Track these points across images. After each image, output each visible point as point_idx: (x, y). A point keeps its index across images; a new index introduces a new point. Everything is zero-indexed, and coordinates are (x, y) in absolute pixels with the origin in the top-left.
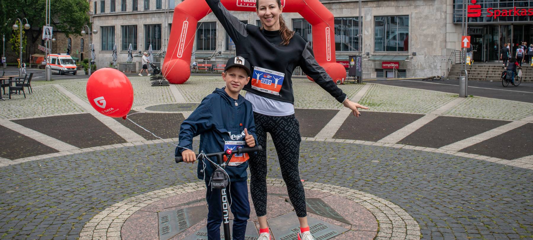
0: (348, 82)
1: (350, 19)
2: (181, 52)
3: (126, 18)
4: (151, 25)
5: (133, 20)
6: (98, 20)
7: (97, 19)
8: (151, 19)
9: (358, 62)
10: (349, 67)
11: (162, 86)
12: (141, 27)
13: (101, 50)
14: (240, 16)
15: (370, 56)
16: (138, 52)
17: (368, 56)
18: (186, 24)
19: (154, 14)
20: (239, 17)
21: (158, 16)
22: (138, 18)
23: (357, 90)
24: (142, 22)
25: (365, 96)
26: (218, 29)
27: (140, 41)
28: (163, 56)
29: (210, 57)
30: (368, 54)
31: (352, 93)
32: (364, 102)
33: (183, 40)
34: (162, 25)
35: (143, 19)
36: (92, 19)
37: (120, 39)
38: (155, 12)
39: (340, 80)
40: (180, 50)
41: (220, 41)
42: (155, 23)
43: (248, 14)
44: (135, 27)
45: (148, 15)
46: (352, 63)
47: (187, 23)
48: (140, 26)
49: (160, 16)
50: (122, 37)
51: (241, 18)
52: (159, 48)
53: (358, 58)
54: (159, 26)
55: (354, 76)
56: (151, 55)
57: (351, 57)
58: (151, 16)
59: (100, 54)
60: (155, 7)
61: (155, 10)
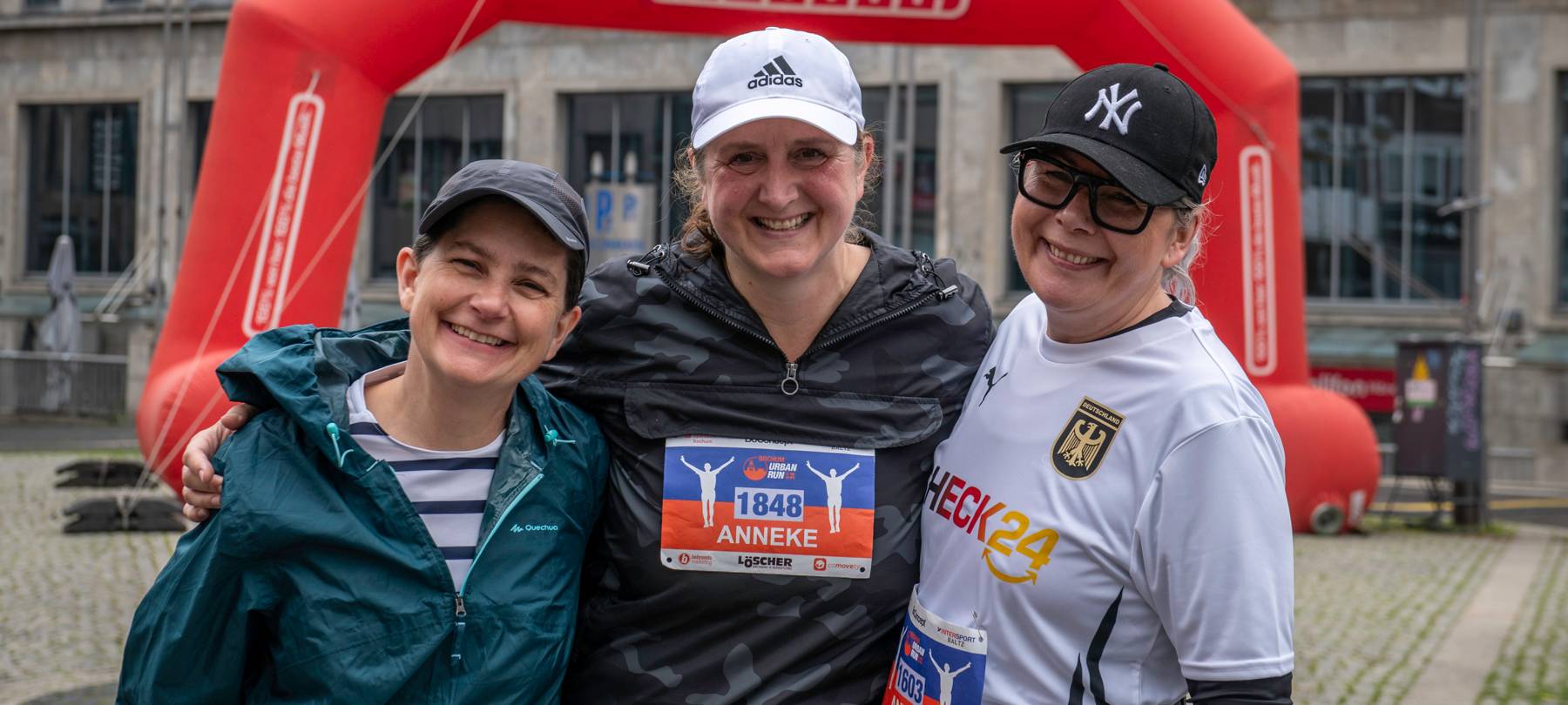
0: (1387, 514)
1: (1390, 84)
2: (273, 301)
4: (71, 107)
8: (72, 71)
9: (1462, 382)
10: (1397, 417)
11: (133, 529)
15: (1529, 336)
17: (1512, 339)
18: (305, 118)
19: (88, 35)
21: (116, 52)
23: (1458, 577)
25: (1524, 629)
26: (515, 143)
28: (144, 312)
30: (1515, 325)
31: (1431, 608)
32: (1527, 679)
33: (283, 222)
34: (144, 109)
35: (16, 67)
39: (1338, 504)
40: (263, 285)
42: (97, 95)
45: (47, 45)
46: (1421, 391)
47: (311, 107)
49: (130, 51)
52: (121, 260)
53: (1458, 358)
54: (125, 114)
55: (1434, 476)
57: (1411, 351)
61: (98, 7)
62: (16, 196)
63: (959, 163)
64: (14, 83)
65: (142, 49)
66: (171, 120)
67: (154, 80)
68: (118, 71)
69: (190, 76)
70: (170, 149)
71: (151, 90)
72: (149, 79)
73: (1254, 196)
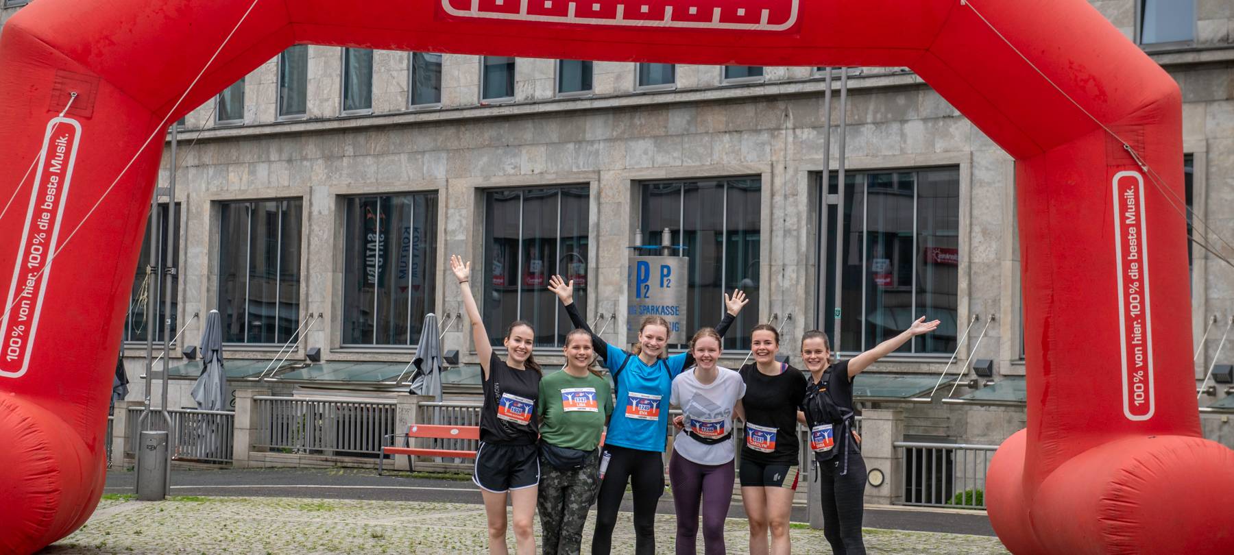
8: (252, 172)
12: (199, 214)
14: (718, 147)
16: (178, 352)
18: (61, 140)
19: (264, 142)
20: (716, 157)
21: (285, 156)
22: (185, 167)
24: (204, 186)
26: (598, 225)
27: (191, 292)
33: (36, 254)
34: (305, 203)
35: (211, 171)
38: (267, 130)
41: (606, 291)
42: (271, 194)
43: (765, 136)
45: (233, 152)
48: (193, 209)
49: (296, 156)
51: (725, 157)
54: (292, 208)
56: (214, 368)
58: (248, 153)
60: (274, 105)
61: (272, 120)
62: (209, 279)
63: (978, 237)
64: (208, 183)
65: (304, 153)
66: (326, 212)
67: (313, 178)
68: (287, 172)
69: (341, 174)
70: (325, 237)
71: (311, 187)
72: (310, 178)
73: (1128, 222)
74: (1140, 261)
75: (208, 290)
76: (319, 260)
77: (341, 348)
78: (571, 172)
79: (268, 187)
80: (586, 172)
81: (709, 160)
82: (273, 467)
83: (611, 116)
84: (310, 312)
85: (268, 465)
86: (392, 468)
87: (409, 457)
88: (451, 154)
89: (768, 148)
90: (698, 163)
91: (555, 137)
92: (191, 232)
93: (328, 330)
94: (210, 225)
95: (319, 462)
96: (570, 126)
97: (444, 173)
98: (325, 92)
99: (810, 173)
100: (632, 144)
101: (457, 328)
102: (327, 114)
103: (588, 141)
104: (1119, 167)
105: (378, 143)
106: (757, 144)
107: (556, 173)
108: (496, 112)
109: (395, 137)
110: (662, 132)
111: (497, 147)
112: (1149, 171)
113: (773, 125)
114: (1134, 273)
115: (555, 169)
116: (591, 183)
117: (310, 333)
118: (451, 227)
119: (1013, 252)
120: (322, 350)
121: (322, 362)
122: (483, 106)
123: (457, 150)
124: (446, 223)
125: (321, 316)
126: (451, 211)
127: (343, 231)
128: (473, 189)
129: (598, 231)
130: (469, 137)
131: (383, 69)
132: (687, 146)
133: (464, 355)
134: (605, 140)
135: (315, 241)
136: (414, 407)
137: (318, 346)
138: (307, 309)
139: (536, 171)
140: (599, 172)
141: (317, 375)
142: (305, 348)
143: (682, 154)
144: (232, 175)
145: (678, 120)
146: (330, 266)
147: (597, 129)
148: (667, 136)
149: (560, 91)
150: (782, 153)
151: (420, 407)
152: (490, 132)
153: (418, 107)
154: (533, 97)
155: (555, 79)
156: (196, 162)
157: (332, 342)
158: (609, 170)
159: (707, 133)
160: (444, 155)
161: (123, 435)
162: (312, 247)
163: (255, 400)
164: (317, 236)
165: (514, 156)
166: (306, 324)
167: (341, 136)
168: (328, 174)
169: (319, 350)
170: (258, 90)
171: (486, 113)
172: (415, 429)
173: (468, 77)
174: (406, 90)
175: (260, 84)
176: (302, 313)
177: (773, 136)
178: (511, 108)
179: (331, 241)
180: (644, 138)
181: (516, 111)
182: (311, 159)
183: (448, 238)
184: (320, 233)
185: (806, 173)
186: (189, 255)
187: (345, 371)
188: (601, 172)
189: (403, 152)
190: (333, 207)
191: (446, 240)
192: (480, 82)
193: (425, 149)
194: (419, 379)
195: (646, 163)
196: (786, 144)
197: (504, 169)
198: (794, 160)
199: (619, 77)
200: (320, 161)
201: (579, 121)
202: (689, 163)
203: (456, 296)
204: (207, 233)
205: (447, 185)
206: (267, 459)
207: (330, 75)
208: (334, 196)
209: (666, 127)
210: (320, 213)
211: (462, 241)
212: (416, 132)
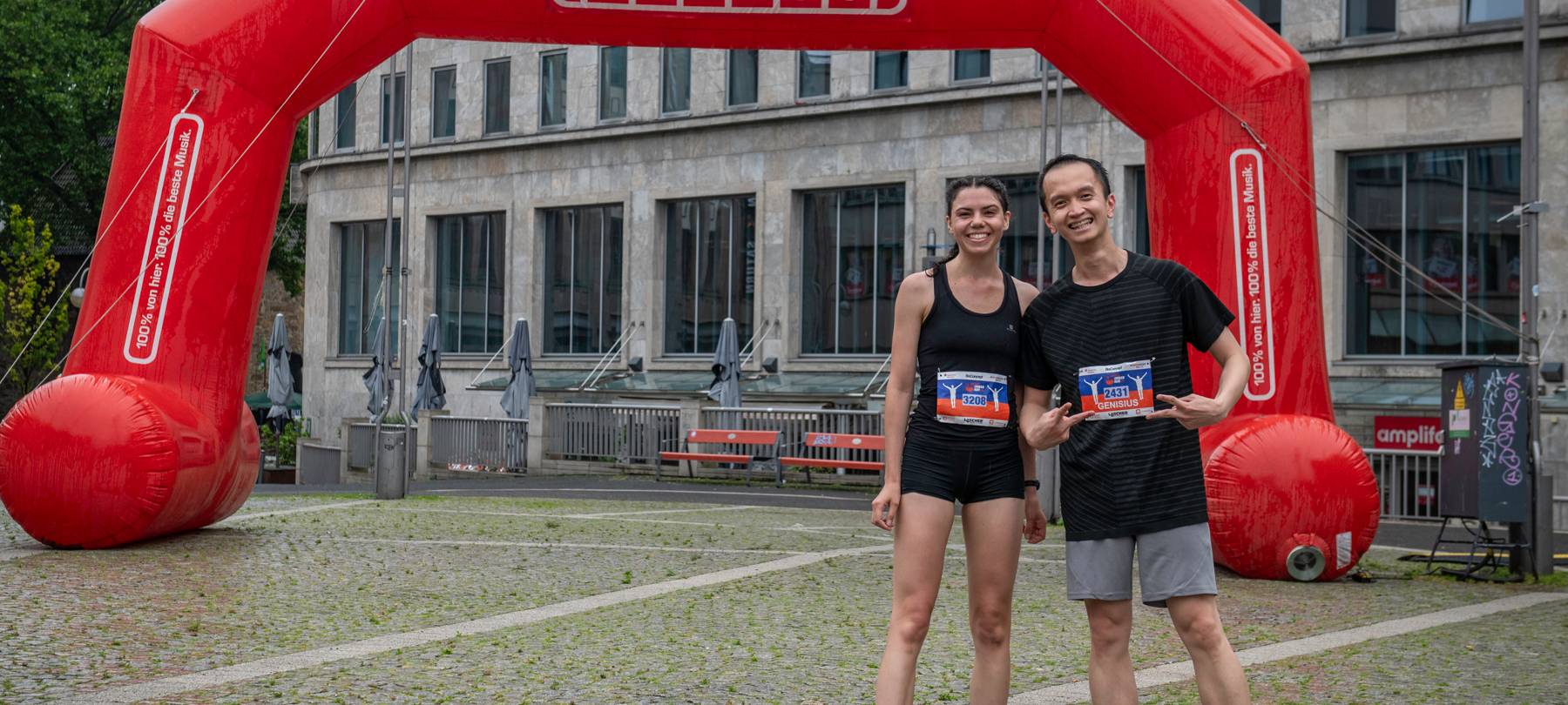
3: (455, 176)
5: (488, 182)
6: (325, 190)
7: (317, 183)
9: (1496, 411)
12: (524, 223)
13: (335, 353)
18: (185, 136)
19: (585, 148)
21: (606, 161)
22: (512, 174)
24: (528, 193)
27: (518, 302)
29: (860, 389)
33: (162, 245)
34: (626, 209)
35: (535, 177)
36: (300, 185)
37: (421, 293)
38: (588, 135)
39: (1319, 546)
42: (593, 200)
43: (1081, 130)
44: (495, 220)
45: (556, 158)
46: (1460, 420)
47: (185, 126)
48: (518, 217)
49: (617, 160)
50: (432, 282)
55: (1472, 520)
56: (523, 377)
57: (1451, 374)
58: (570, 158)
59: (328, 374)
60: (595, 109)
61: (592, 124)
62: (534, 288)
64: (532, 191)
65: (625, 157)
66: (646, 218)
67: (634, 183)
68: (608, 177)
69: (660, 179)
70: (646, 243)
71: (631, 193)
72: (631, 185)
73: (1246, 200)
74: (1259, 239)
75: (534, 300)
76: (640, 267)
77: (663, 357)
78: (886, 172)
79: (590, 194)
80: (900, 171)
81: (1025, 156)
82: (563, 475)
83: (926, 113)
84: (632, 320)
85: (560, 472)
86: (676, 474)
87: (689, 462)
88: (768, 156)
89: (1084, 143)
90: (1014, 160)
91: (870, 135)
92: (516, 241)
93: (649, 339)
94: (535, 233)
95: (608, 469)
96: (887, 122)
97: (762, 174)
98: (645, 94)
99: (1127, 168)
100: (948, 141)
101: (776, 335)
102: (647, 116)
103: (903, 140)
104: (1236, 146)
105: (695, 145)
106: (1073, 139)
107: (872, 173)
108: (811, 111)
109: (712, 139)
110: (977, 128)
111: (813, 147)
112: (1268, 149)
113: (1089, 119)
114: (1252, 251)
115: (871, 169)
116: (907, 183)
117: (631, 343)
118: (769, 230)
119: (1335, 247)
120: (644, 360)
121: (644, 372)
122: (798, 105)
123: (774, 151)
124: (764, 227)
125: (643, 324)
126: (769, 215)
127: (664, 238)
128: (790, 192)
129: (914, 233)
130: (785, 136)
131: (700, 69)
132: (1001, 142)
133: (783, 363)
134: (920, 138)
135: (636, 248)
136: (697, 412)
137: (640, 355)
138: (629, 318)
139: (852, 172)
140: (914, 171)
141: (639, 386)
142: (628, 358)
143: (998, 150)
144: (555, 181)
145: (993, 115)
146: (650, 274)
147: (913, 126)
148: (983, 132)
149: (876, 87)
150: (1098, 148)
151: (703, 412)
152: (806, 132)
153: (735, 107)
154: (848, 95)
155: (870, 75)
156: (521, 169)
157: (653, 351)
158: (925, 169)
159: (1022, 128)
160: (761, 156)
161: (426, 443)
162: (633, 254)
163: (548, 407)
164: (638, 242)
165: (830, 156)
166: (628, 333)
167: (660, 139)
168: (648, 178)
169: (641, 360)
170: (579, 94)
171: (801, 112)
172: (694, 434)
173: (785, 77)
174: (723, 89)
175: (581, 87)
176: (624, 322)
177: (1089, 130)
178: (826, 107)
179: (652, 247)
180: (959, 134)
181: (831, 109)
182: (631, 163)
183: (766, 242)
184: (641, 240)
185: (1122, 169)
186: (514, 264)
187: (666, 382)
188: (917, 172)
189: (722, 155)
190: (653, 212)
191: (764, 245)
192: (796, 79)
193: (744, 150)
194: (717, 386)
195: (961, 161)
196: (1102, 137)
197: (820, 170)
198: (1111, 155)
199: (934, 72)
200: (640, 166)
201: (894, 118)
202: (1006, 160)
203: (774, 302)
204: (531, 242)
205: (764, 188)
206: (559, 467)
207: (650, 77)
208: (654, 202)
209: (981, 123)
210: (641, 219)
211: (779, 245)
212: (733, 133)
